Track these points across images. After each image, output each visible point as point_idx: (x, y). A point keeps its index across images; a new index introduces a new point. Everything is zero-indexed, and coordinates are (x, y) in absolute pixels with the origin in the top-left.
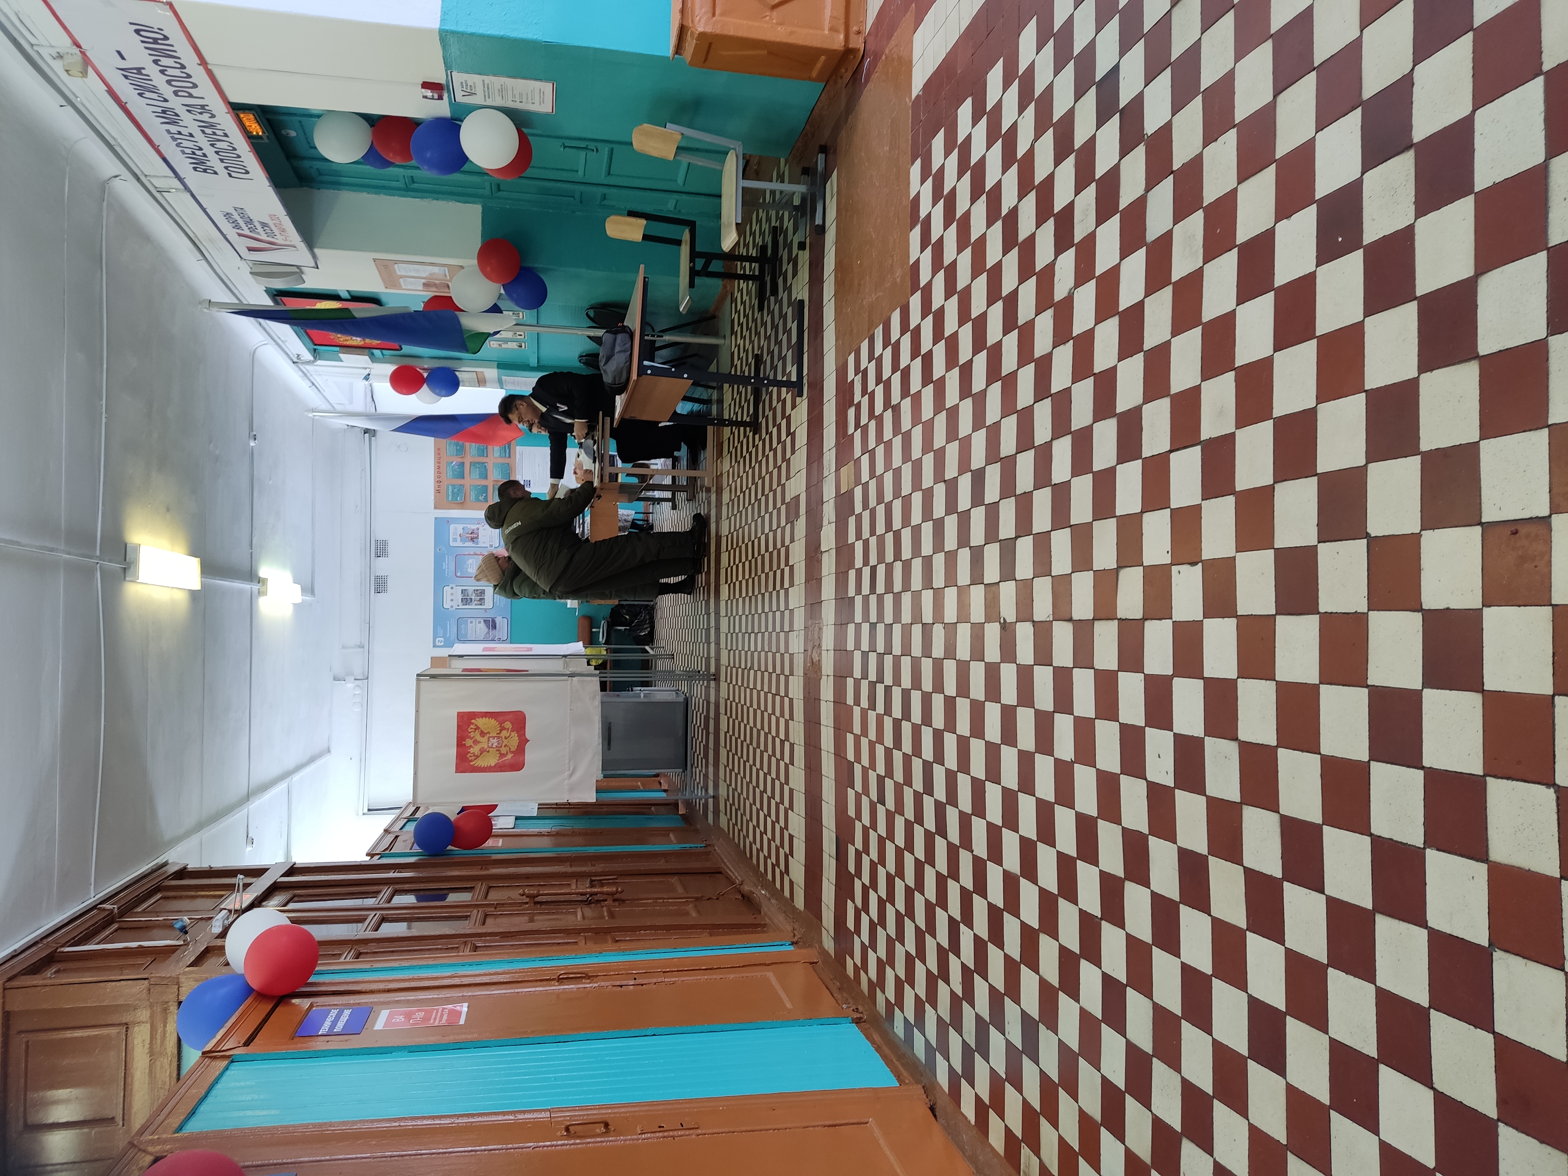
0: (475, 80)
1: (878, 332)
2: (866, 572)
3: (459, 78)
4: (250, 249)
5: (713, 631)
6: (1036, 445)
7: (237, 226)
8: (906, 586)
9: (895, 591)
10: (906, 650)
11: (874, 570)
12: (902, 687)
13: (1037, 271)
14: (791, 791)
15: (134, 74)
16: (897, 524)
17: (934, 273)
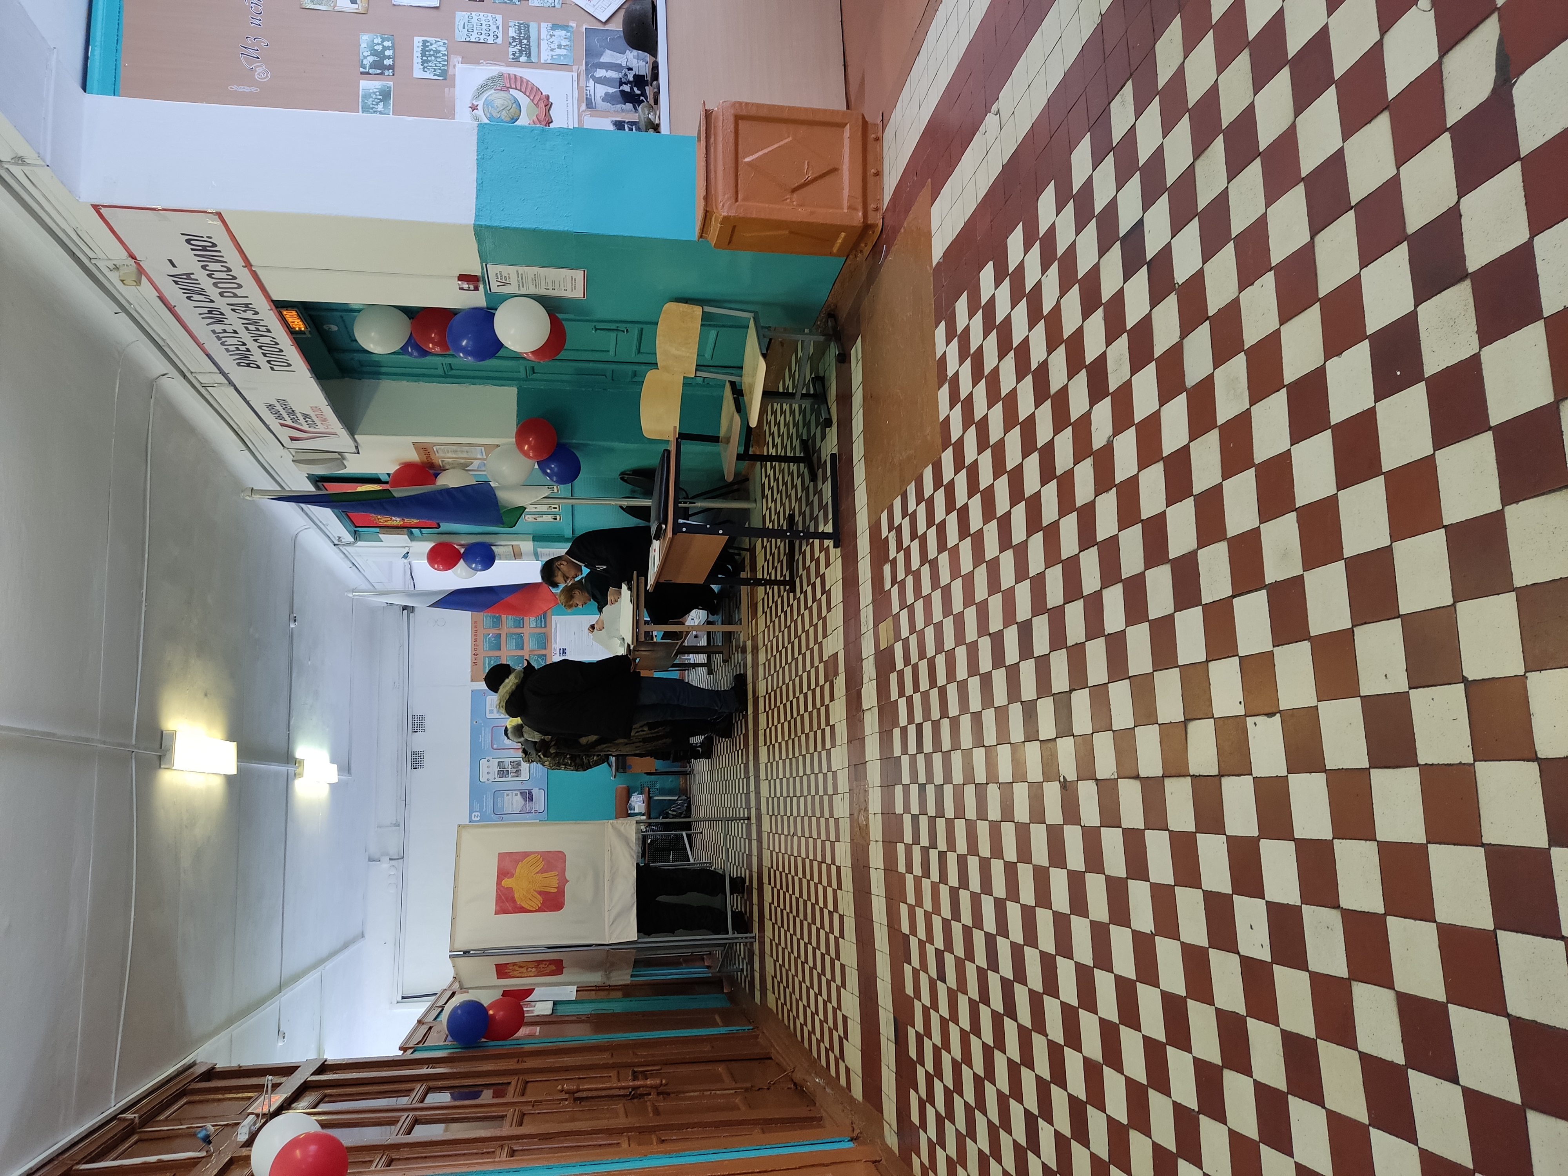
0: (510, 271)
1: (911, 489)
2: (912, 730)
3: (493, 269)
4: (293, 439)
5: (753, 795)
6: (1084, 595)
7: (280, 417)
8: (956, 746)
9: (944, 750)
10: (960, 812)
11: (919, 727)
12: (958, 852)
13: (1072, 421)
14: (843, 967)
15: (184, 280)
16: (941, 680)
17: (965, 429)
